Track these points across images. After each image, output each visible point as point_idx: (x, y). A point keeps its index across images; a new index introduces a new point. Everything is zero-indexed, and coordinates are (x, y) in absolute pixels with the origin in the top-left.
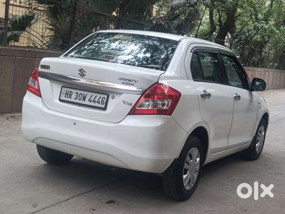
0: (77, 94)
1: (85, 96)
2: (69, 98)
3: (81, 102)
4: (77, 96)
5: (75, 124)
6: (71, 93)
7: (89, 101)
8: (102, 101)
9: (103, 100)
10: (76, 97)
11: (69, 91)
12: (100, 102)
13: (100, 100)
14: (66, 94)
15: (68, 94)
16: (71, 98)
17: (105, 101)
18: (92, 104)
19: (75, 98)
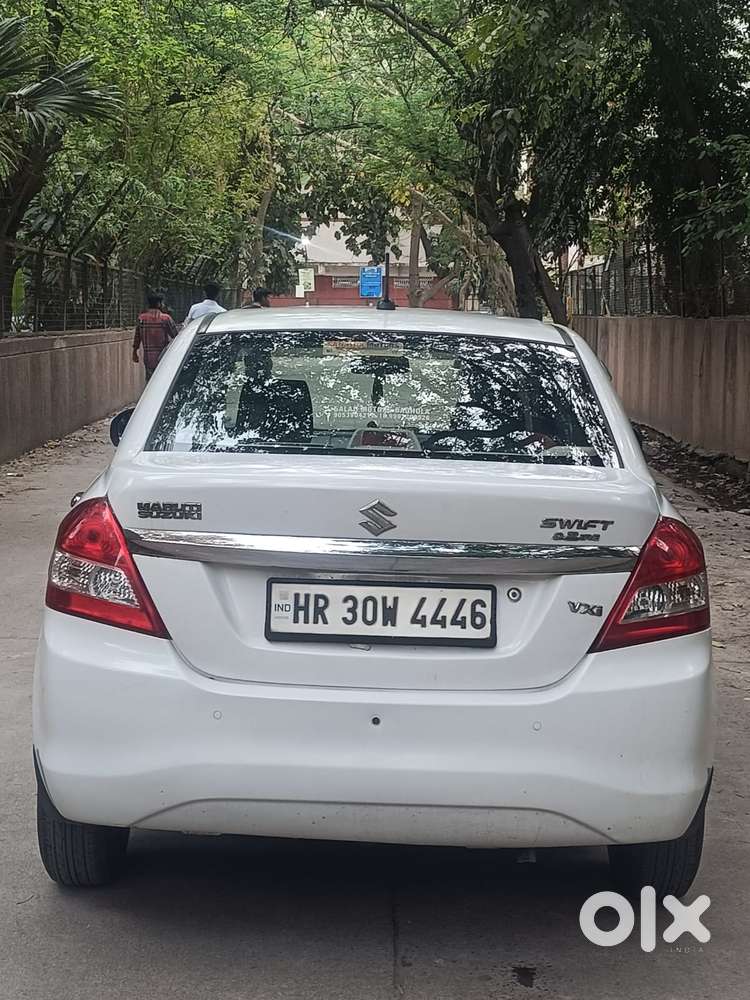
0: (350, 604)
1: (390, 603)
2: (316, 622)
3: (379, 630)
4: (352, 610)
5: (376, 721)
6: (321, 603)
7: (414, 620)
8: (474, 614)
9: (479, 608)
10: (350, 616)
11: (307, 596)
12: (464, 618)
13: (466, 612)
14: (297, 608)
15: (306, 608)
16: (325, 621)
17: (487, 612)
18: (433, 631)
19: (345, 619)
